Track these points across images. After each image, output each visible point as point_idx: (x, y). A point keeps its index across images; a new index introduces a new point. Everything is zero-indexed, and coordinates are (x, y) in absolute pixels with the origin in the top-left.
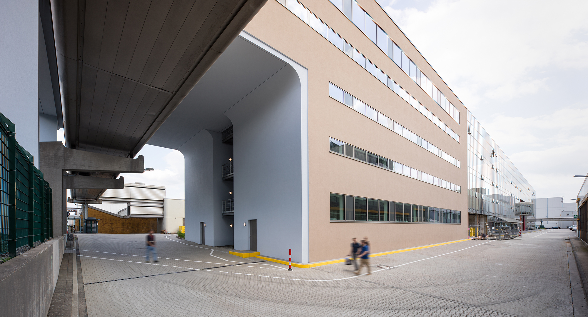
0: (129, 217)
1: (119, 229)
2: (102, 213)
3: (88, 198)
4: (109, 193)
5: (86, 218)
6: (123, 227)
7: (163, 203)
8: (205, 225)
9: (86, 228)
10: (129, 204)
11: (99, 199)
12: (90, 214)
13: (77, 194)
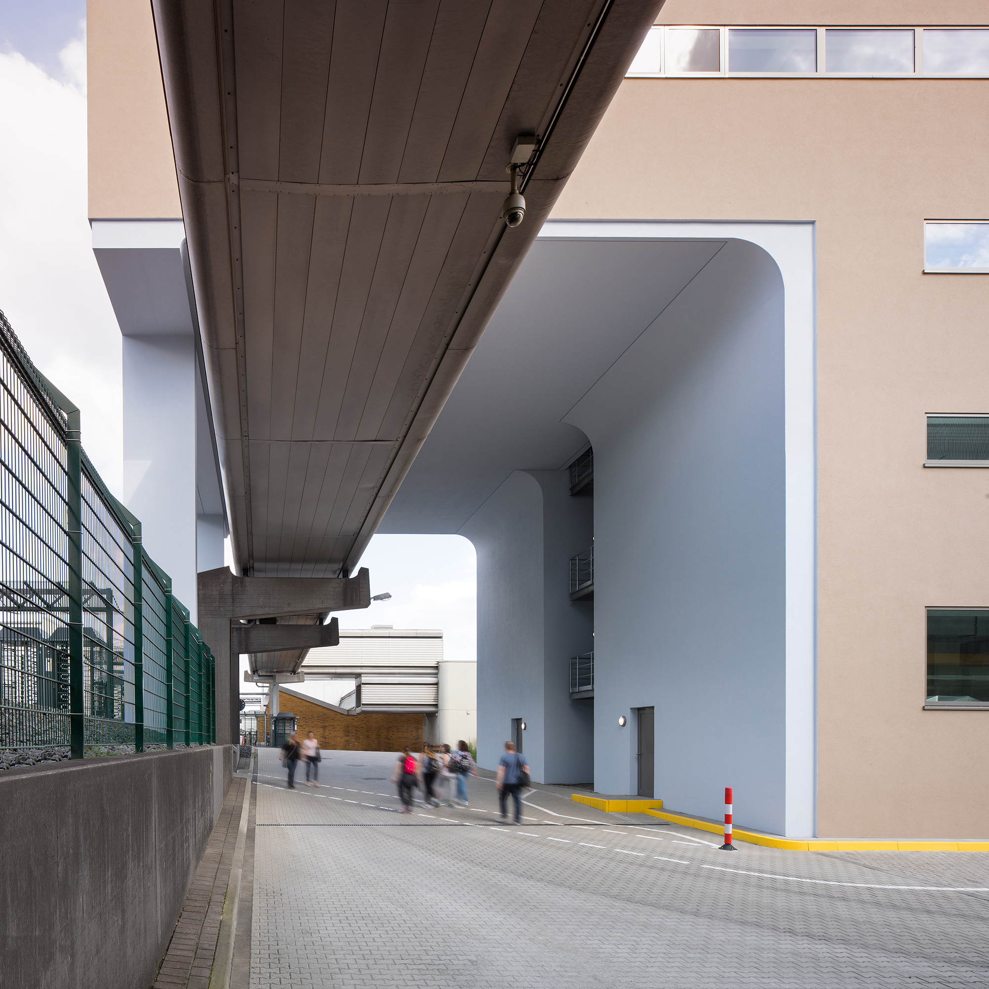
0: (359, 710)
1: (339, 739)
2: (305, 703)
3: (278, 670)
4: (316, 656)
5: (275, 715)
6: (348, 736)
7: (437, 674)
8: (523, 726)
9: (275, 736)
10: (358, 679)
11: (299, 670)
12: (282, 704)
13: (259, 664)
